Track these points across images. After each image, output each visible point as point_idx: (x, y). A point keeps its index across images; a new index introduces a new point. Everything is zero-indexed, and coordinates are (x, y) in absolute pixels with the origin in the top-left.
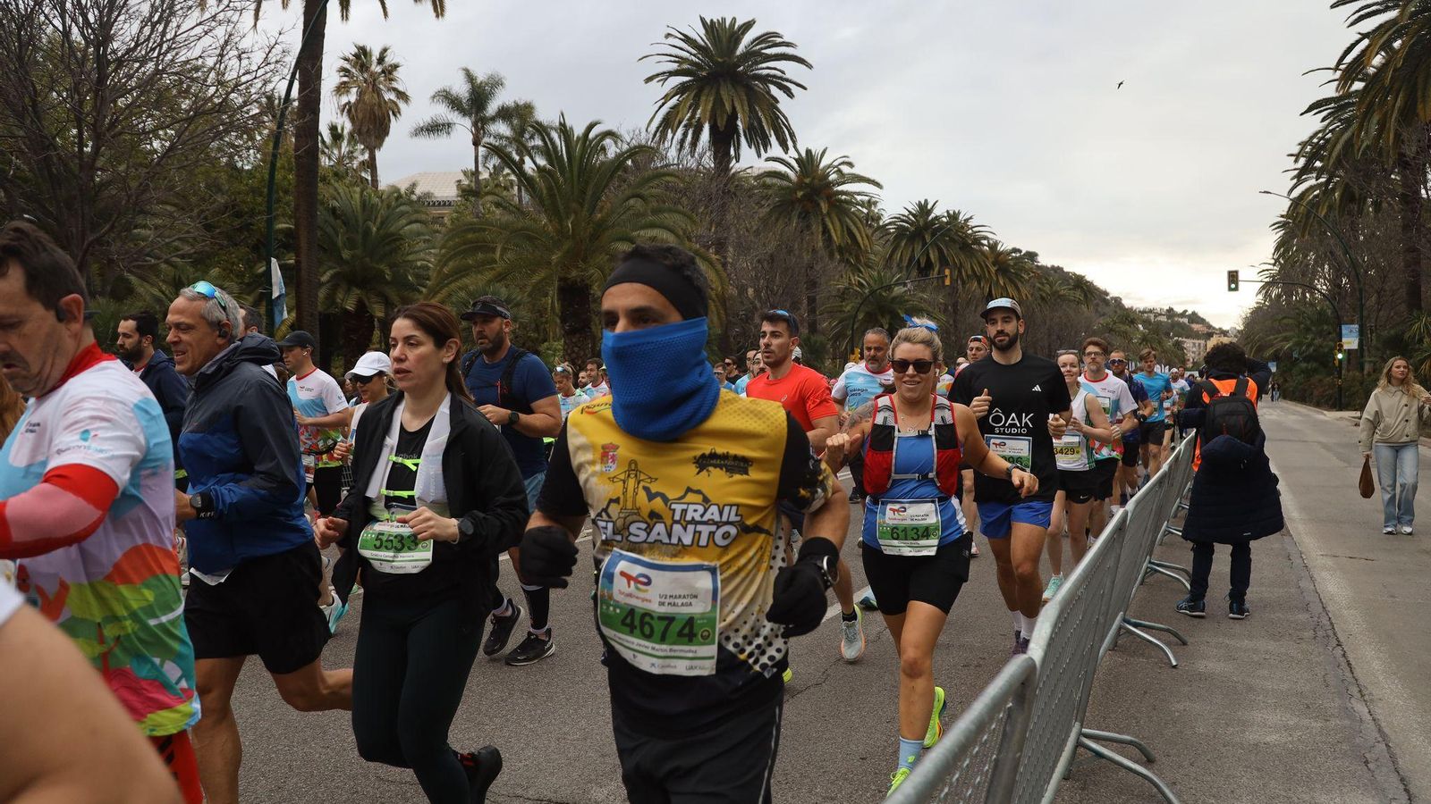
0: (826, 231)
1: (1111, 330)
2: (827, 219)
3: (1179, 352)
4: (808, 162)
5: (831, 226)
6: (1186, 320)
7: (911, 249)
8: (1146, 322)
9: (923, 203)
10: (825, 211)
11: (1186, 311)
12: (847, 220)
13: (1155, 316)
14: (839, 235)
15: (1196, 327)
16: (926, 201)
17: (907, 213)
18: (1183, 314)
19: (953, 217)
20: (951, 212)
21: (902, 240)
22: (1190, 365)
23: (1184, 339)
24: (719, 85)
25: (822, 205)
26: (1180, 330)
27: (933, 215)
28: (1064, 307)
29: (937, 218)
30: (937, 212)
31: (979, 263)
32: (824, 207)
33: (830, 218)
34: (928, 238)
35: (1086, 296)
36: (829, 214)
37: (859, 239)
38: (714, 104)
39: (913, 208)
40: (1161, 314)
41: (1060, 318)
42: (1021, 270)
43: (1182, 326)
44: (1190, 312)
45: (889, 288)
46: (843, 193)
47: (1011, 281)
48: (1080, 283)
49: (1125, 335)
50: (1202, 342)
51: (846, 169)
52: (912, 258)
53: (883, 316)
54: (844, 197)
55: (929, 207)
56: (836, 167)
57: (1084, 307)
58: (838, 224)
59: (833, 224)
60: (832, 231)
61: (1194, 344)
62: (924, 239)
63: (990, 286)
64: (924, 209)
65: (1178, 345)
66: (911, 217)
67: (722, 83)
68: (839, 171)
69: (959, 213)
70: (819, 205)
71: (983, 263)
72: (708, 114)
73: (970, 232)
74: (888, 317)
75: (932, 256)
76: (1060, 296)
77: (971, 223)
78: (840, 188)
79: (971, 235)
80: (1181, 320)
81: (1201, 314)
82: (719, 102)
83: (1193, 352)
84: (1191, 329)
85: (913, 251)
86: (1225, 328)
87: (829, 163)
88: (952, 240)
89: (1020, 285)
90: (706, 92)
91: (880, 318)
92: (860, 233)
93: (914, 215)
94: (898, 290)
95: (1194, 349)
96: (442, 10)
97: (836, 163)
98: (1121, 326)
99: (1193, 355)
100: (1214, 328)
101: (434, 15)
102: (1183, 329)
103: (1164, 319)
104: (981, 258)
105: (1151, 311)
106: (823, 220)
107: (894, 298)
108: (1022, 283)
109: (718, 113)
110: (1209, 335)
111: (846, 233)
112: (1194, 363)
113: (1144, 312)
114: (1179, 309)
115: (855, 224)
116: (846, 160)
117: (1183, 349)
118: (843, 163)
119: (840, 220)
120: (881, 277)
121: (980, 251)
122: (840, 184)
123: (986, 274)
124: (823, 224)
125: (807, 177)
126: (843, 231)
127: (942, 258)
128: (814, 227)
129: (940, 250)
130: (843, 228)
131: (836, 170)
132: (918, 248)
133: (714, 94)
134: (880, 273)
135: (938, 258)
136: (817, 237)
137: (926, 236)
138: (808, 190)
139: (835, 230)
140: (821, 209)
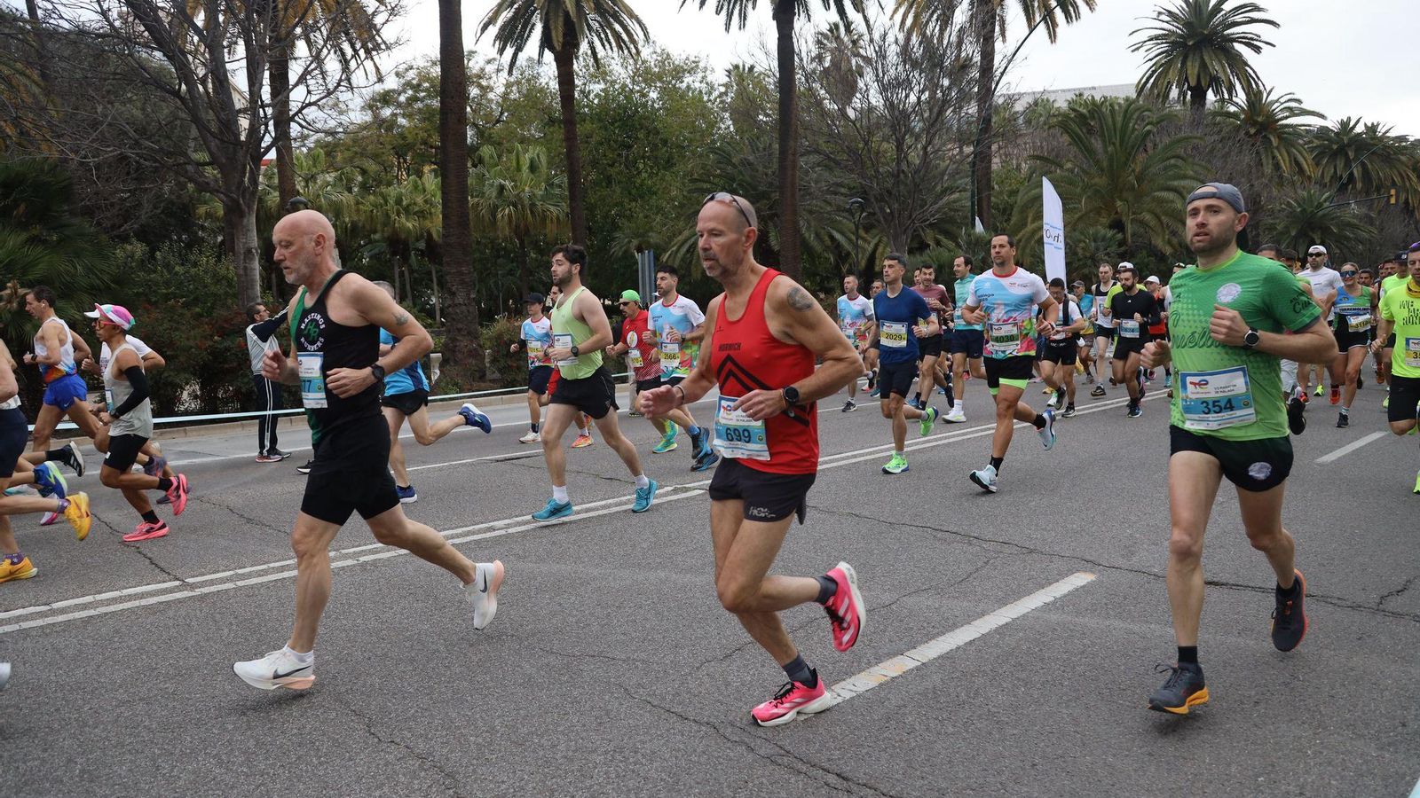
0: (1276, 164)
4: (1256, 102)
5: (1278, 155)
7: (1333, 165)
9: (1345, 120)
12: (1294, 151)
14: (1287, 162)
16: (1349, 119)
19: (1372, 129)
20: (1370, 125)
24: (1202, 53)
25: (1273, 139)
27: (1354, 133)
29: (1360, 134)
30: (1360, 129)
32: (1275, 142)
33: (1280, 151)
34: (1351, 155)
36: (1277, 148)
37: (1305, 164)
38: (1199, 67)
39: (1337, 127)
45: (1320, 206)
46: (1287, 126)
51: (1293, 105)
52: (1335, 177)
53: (1313, 230)
54: (1287, 131)
55: (1351, 125)
56: (1282, 103)
58: (1285, 154)
59: (1281, 155)
60: (1281, 161)
62: (1347, 154)
63: (1407, 199)
64: (1347, 128)
66: (1335, 136)
67: (1204, 49)
68: (1286, 107)
69: (1378, 125)
70: (1270, 139)
71: (1402, 172)
73: (1390, 142)
74: (1319, 233)
75: (1355, 173)
77: (1388, 135)
78: (1284, 122)
79: (1391, 145)
82: (1203, 66)
85: (1335, 166)
87: (1276, 99)
88: (1373, 152)
90: (1190, 58)
92: (1306, 161)
93: (1336, 133)
96: (1055, 38)
97: (1282, 100)
101: (1049, 41)
106: (1272, 152)
107: (1324, 215)
111: (1293, 162)
115: (1299, 152)
116: (1290, 96)
118: (1290, 100)
119: (1288, 153)
120: (1310, 196)
121: (1399, 160)
122: (1287, 117)
123: (1407, 184)
124: (1274, 158)
125: (1259, 115)
126: (1290, 161)
127: (1366, 173)
128: (1264, 161)
129: (1363, 164)
130: (1289, 156)
131: (1282, 107)
132: (1340, 164)
133: (1198, 60)
134: (1309, 192)
135: (1360, 173)
136: (1268, 169)
137: (1350, 153)
138: (1258, 127)
139: (1284, 161)
140: (1272, 145)
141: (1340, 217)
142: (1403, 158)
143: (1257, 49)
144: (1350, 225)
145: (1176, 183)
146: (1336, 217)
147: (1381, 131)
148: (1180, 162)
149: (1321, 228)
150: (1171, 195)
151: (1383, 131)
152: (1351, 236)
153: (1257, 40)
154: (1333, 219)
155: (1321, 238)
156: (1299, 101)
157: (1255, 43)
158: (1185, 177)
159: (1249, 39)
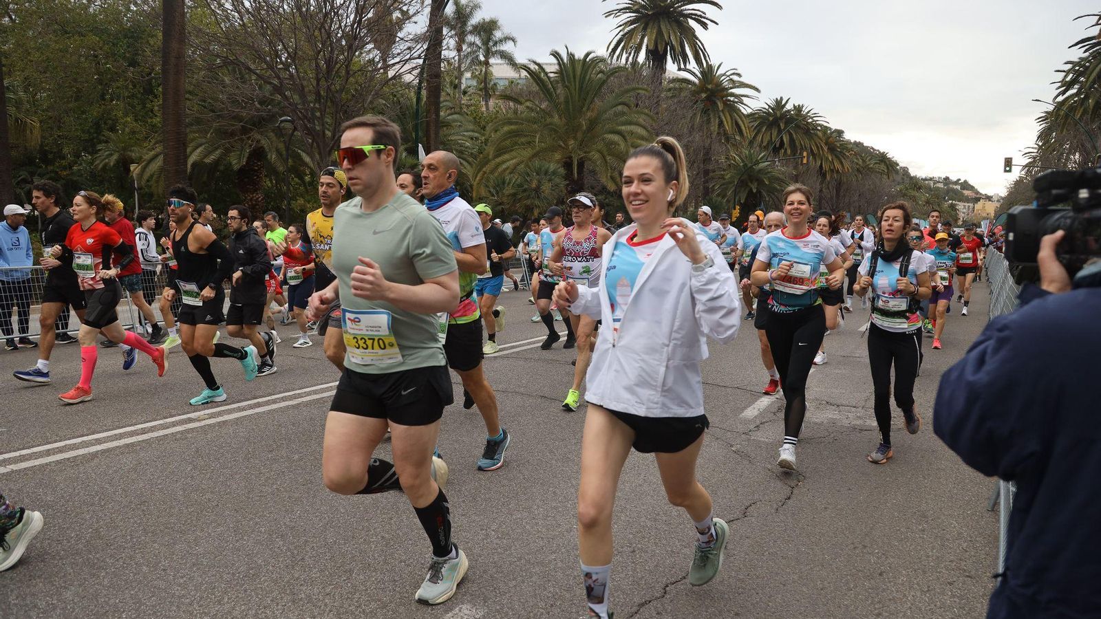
0: (721, 124)
1: (904, 195)
2: (721, 114)
3: (952, 212)
4: (708, 73)
6: (958, 187)
7: (769, 134)
8: (929, 189)
9: (779, 100)
10: (721, 109)
11: (960, 180)
12: (735, 115)
13: (934, 184)
14: (730, 124)
15: (966, 192)
16: (781, 98)
17: (767, 107)
18: (957, 182)
19: (798, 109)
20: (797, 107)
21: (762, 127)
22: (960, 223)
23: (957, 202)
24: (659, 22)
25: (719, 104)
26: (954, 195)
27: (785, 109)
28: (873, 176)
29: (789, 111)
30: (789, 107)
31: (816, 145)
32: (720, 106)
33: (723, 113)
34: (782, 126)
35: (888, 168)
36: (722, 110)
37: (743, 128)
38: (657, 34)
39: (772, 103)
40: (939, 182)
41: (869, 185)
42: (843, 149)
43: (953, 190)
44: (962, 181)
45: (757, 163)
46: (733, 95)
47: (837, 157)
48: (883, 159)
49: (914, 199)
50: (971, 205)
51: (735, 78)
52: (770, 142)
53: (752, 183)
54: (732, 99)
55: (783, 103)
56: (728, 76)
57: (885, 177)
58: (729, 119)
59: (725, 118)
60: (725, 123)
61: (965, 206)
62: (779, 125)
63: (821, 164)
64: (779, 104)
65: (953, 207)
66: (770, 110)
67: (661, 20)
68: (731, 79)
69: (803, 106)
70: (715, 103)
72: (653, 42)
73: (810, 120)
74: (756, 184)
75: (785, 140)
76: (869, 168)
77: (809, 115)
78: (730, 92)
79: (811, 122)
80: (955, 187)
81: (971, 182)
82: (660, 33)
83: (964, 213)
84: (963, 194)
85: (771, 134)
86: (989, 195)
87: (723, 72)
88: (798, 126)
89: (843, 160)
90: (650, 26)
91: (750, 184)
92: (744, 124)
93: (772, 109)
94: (762, 165)
95: (964, 211)
97: (728, 73)
98: (910, 191)
99: (963, 215)
100: (981, 194)
102: (956, 194)
103: (941, 185)
104: (818, 141)
105: (931, 179)
106: (719, 114)
107: (760, 170)
108: (844, 159)
109: (659, 41)
110: (977, 200)
112: (963, 221)
113: (926, 179)
114: (953, 178)
115: (740, 117)
116: (736, 72)
117: (956, 210)
118: (733, 74)
119: (730, 115)
120: (751, 155)
121: (816, 135)
122: (731, 88)
123: (821, 152)
124: (719, 117)
125: (709, 84)
126: (732, 123)
127: (792, 140)
128: (712, 120)
129: (791, 135)
130: (732, 120)
131: (728, 78)
132: (775, 133)
133: (657, 28)
134: (750, 151)
135: (788, 140)
136: (714, 127)
137: (781, 125)
138: (709, 93)
139: (727, 122)
140: (718, 107)
141: (771, 172)
142: (820, 134)
143: (705, 26)
144: (778, 179)
145: (623, 128)
146: (768, 172)
147: (805, 111)
148: (626, 109)
149: (757, 180)
150: (616, 138)
151: (806, 111)
152: (778, 187)
153: (704, 18)
154: (766, 174)
155: (757, 188)
156: (739, 75)
157: (703, 19)
158: (631, 123)
159: (698, 16)
